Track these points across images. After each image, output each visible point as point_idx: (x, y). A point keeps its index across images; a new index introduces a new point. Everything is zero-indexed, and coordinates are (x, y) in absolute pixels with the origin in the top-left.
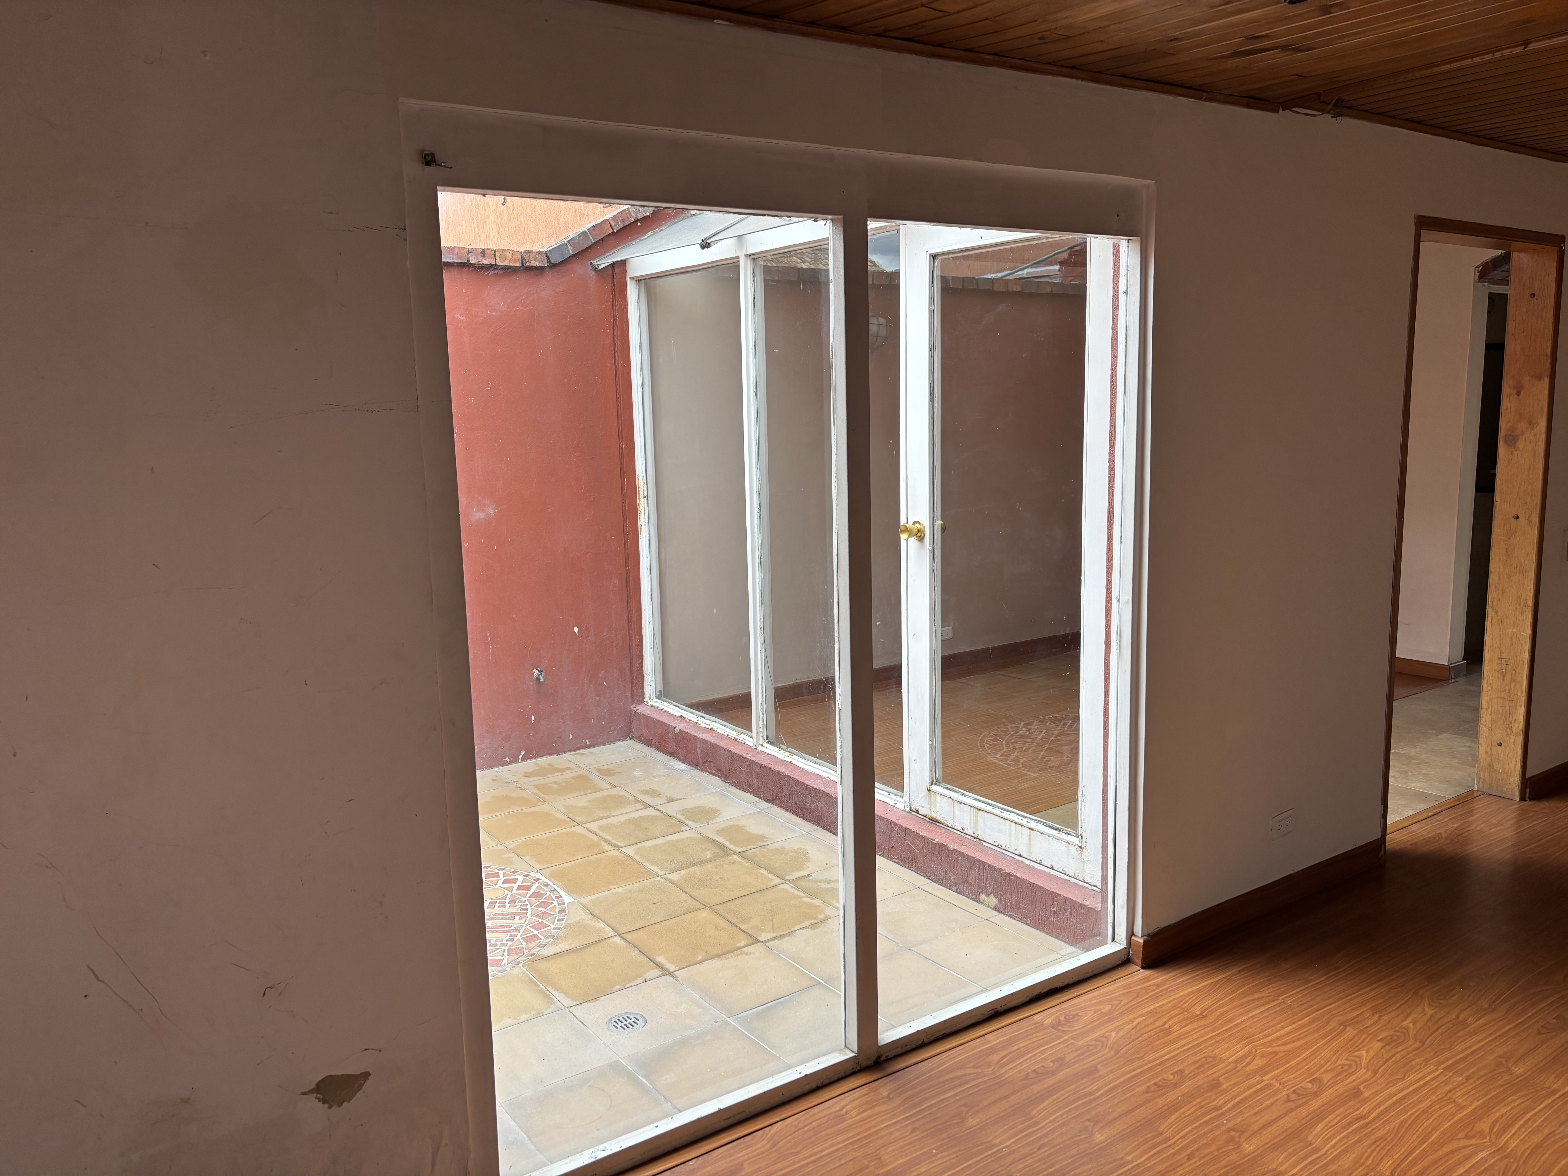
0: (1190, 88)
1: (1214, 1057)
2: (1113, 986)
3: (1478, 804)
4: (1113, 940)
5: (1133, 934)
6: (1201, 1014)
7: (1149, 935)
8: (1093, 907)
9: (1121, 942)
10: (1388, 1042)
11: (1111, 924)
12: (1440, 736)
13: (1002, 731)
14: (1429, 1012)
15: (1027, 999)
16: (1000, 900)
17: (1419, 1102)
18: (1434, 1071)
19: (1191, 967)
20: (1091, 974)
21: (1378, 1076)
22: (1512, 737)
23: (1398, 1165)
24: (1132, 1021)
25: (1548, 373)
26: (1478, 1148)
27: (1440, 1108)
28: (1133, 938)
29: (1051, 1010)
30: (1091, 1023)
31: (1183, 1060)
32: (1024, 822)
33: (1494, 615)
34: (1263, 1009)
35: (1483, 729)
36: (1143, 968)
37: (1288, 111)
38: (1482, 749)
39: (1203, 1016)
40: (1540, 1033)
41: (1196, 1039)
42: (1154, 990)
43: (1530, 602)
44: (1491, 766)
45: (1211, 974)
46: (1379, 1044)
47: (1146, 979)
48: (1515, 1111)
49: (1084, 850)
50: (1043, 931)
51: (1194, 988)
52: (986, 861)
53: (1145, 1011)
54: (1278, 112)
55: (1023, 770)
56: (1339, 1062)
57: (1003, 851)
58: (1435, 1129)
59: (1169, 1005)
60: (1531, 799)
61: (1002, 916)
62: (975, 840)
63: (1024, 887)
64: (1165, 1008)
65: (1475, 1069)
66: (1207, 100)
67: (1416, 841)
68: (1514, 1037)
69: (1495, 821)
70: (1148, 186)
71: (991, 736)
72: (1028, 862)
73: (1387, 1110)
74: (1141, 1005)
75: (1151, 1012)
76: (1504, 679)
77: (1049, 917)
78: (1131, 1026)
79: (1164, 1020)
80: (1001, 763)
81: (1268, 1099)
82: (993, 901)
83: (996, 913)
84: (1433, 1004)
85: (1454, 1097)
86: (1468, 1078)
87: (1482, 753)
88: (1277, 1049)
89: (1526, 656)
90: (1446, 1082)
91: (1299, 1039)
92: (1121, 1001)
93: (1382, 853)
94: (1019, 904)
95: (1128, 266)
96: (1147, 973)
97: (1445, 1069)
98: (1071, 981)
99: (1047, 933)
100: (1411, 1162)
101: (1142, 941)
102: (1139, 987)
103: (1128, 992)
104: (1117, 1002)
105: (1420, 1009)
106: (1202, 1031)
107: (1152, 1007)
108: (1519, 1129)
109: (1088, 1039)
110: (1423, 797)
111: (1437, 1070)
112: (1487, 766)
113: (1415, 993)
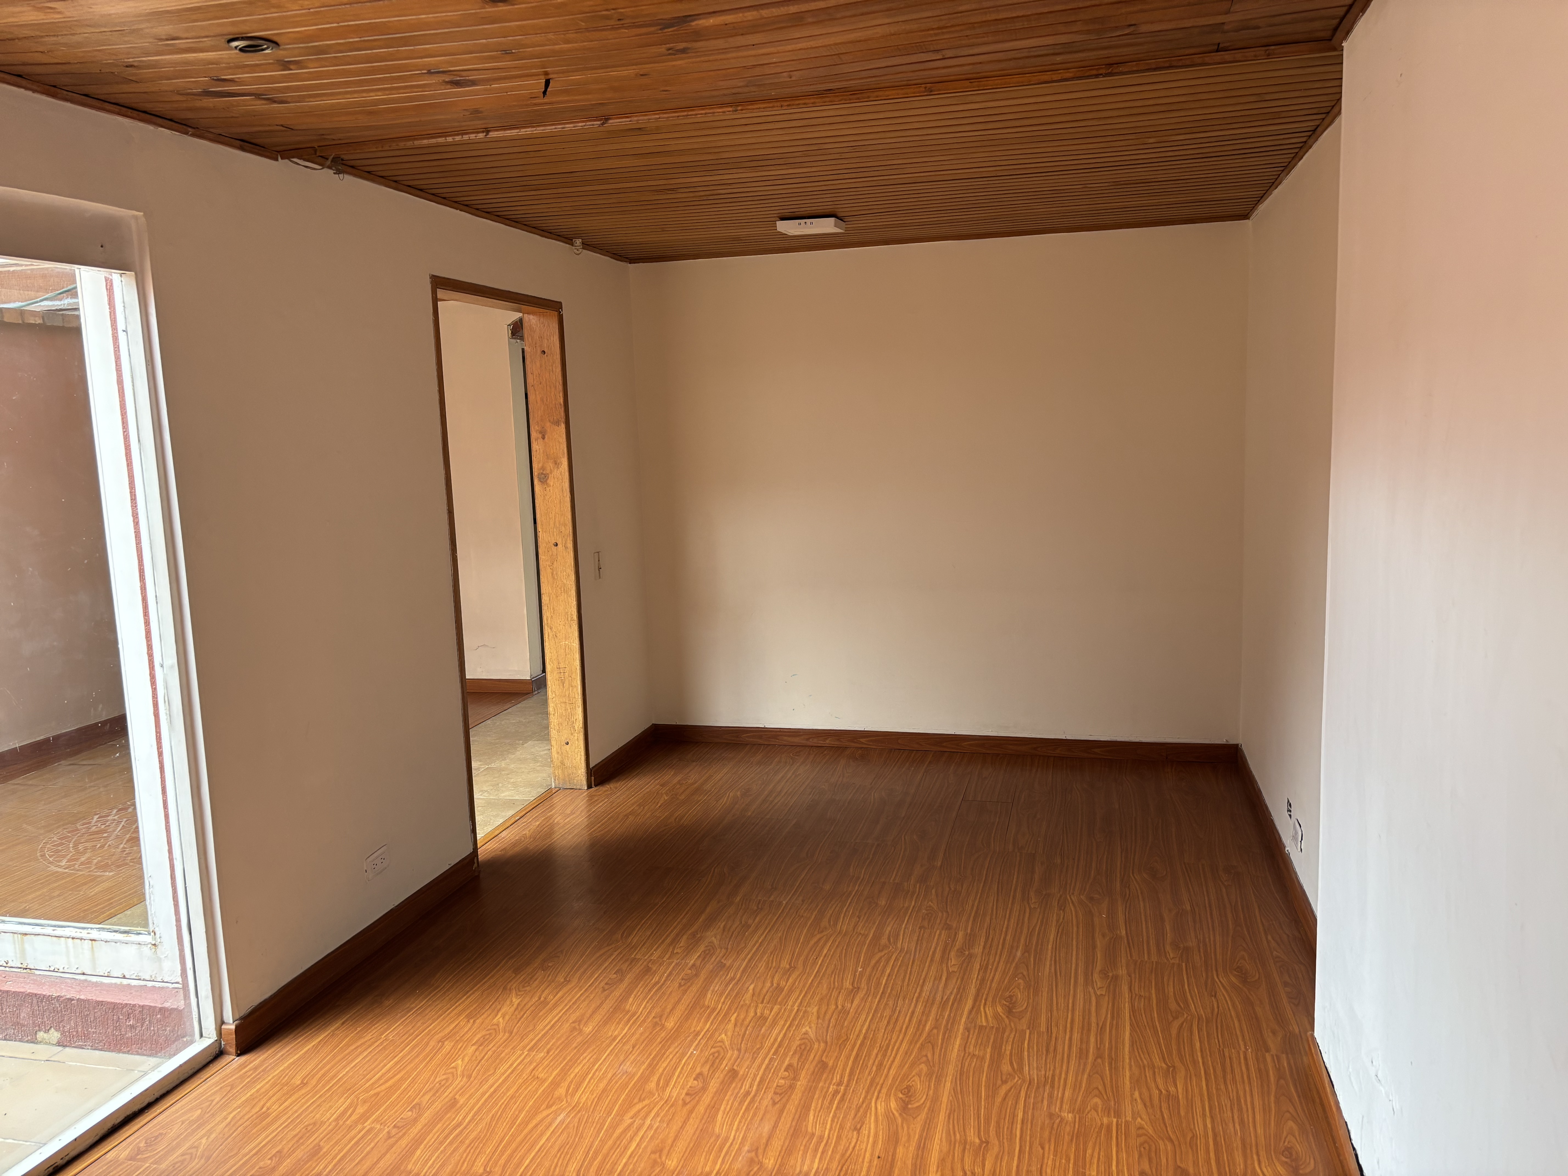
0: (171, 120)
1: (314, 1124)
2: (205, 1087)
3: (556, 799)
4: (201, 1036)
5: (223, 1023)
6: (302, 1082)
7: (241, 1019)
8: (175, 1007)
9: (210, 1036)
10: (482, 1043)
11: (197, 1019)
12: (525, 745)
13: (69, 832)
14: (516, 1001)
15: (97, 1138)
16: (63, 1033)
17: (508, 1089)
18: (521, 1055)
19: (292, 1036)
20: (178, 1082)
21: (472, 1079)
22: (576, 735)
23: (491, 1158)
24: (225, 1118)
25: (563, 420)
26: (557, 1114)
27: (526, 1089)
28: (223, 1027)
29: (127, 1140)
30: (178, 1136)
31: (281, 1140)
32: (84, 934)
33: (549, 630)
34: (365, 1054)
35: (553, 733)
36: (238, 1055)
37: (287, 161)
38: (554, 750)
39: (304, 1084)
40: (604, 990)
41: (296, 1112)
42: (251, 1074)
43: (575, 617)
44: (562, 763)
45: (313, 1037)
46: (474, 1048)
47: (242, 1066)
48: (586, 1067)
49: (159, 947)
50: (120, 1051)
51: (296, 1057)
52: (39, 993)
53: (240, 1102)
54: (277, 160)
55: (96, 872)
56: (437, 1080)
57: (62, 975)
58: (520, 1112)
59: (268, 1085)
60: (596, 786)
61: (67, 1049)
62: (25, 971)
63: (91, 1008)
64: (263, 1090)
65: (554, 1041)
66: (193, 135)
67: (506, 846)
68: (584, 1000)
69: (568, 811)
70: (136, 218)
71: (55, 841)
72: (94, 979)
73: (480, 1109)
74: (236, 1096)
75: (246, 1101)
76: (563, 687)
77: (126, 1034)
78: (224, 1124)
79: (262, 1103)
80: (66, 871)
81: (368, 1145)
82: (55, 1035)
83: (60, 1048)
84: (520, 993)
85: (536, 1074)
86: (548, 1052)
87: (555, 755)
88: (378, 1090)
89: (577, 663)
90: (531, 1062)
91: (400, 1071)
92: (212, 1101)
93: (476, 865)
94: (87, 1030)
95: (124, 302)
96: (243, 1058)
97: (529, 1050)
98: (151, 1099)
99: (124, 1053)
100: (501, 1151)
101: (233, 1027)
102: (234, 1078)
103: (221, 1088)
104: (207, 1104)
105: (508, 1002)
106: (303, 1101)
107: (249, 1094)
108: (589, 1082)
109: (175, 1156)
110: (511, 803)
111: (523, 1053)
112: (559, 764)
113: (505, 988)
